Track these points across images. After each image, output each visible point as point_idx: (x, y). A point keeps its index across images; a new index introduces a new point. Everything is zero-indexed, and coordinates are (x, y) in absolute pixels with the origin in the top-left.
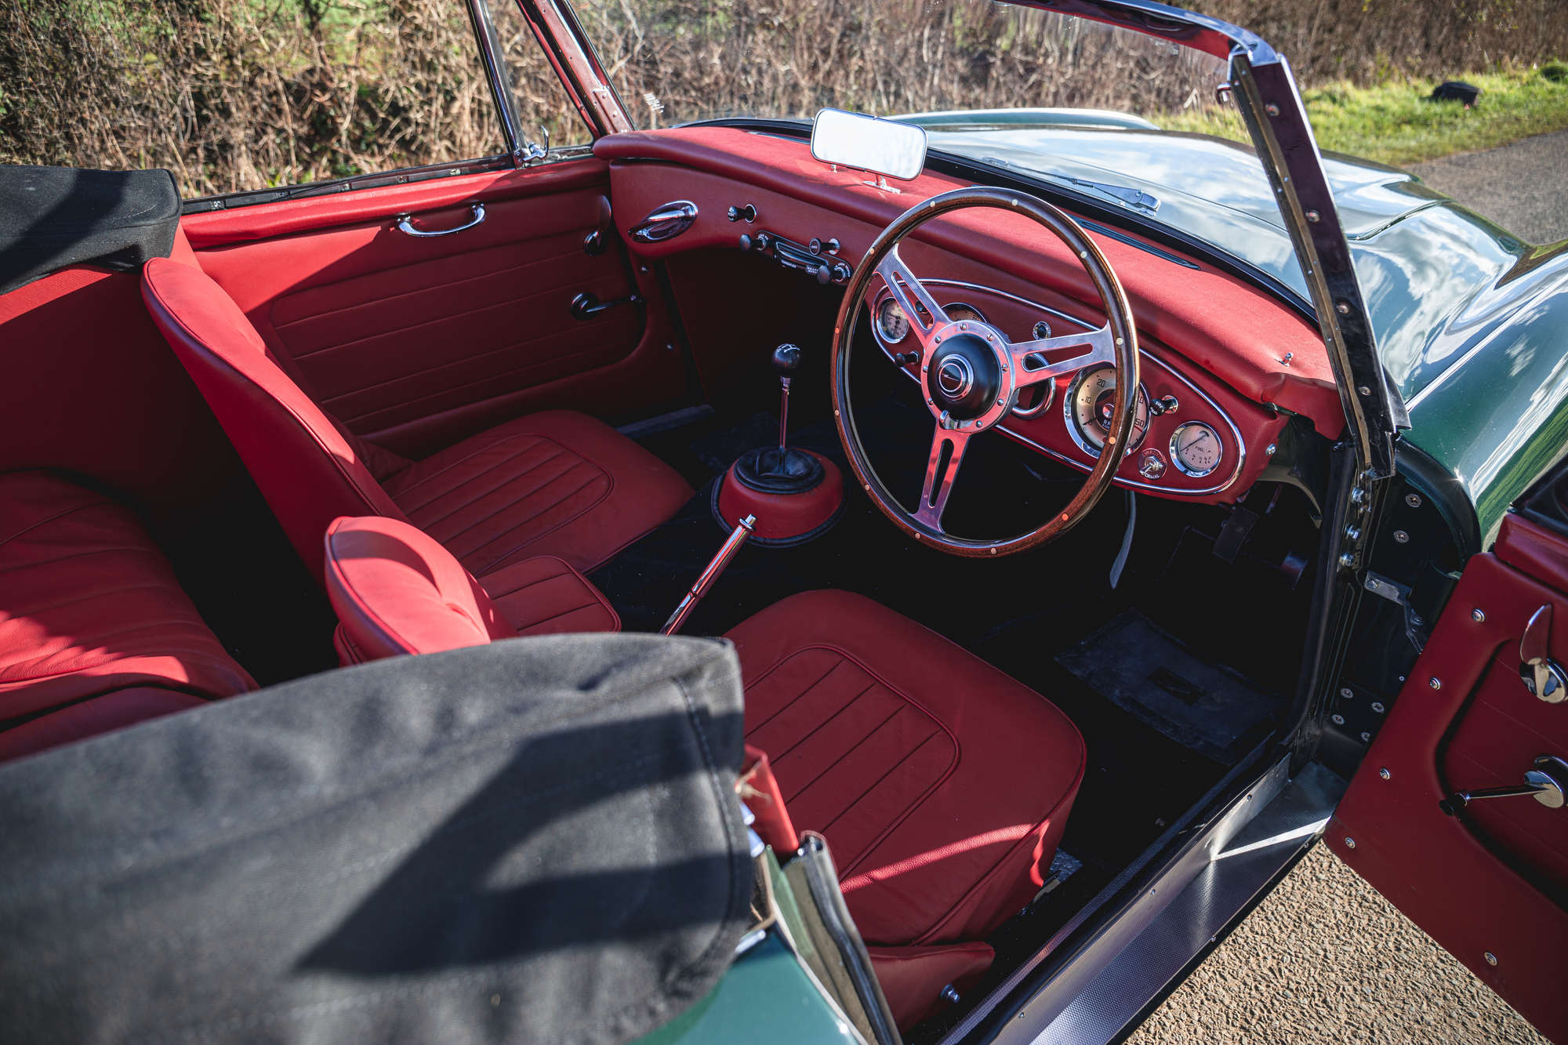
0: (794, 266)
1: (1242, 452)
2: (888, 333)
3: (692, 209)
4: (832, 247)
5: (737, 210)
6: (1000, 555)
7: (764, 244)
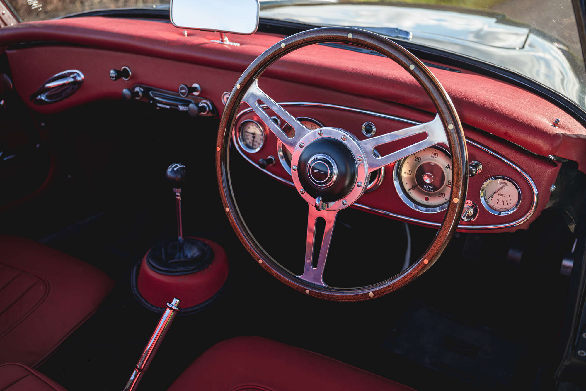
0: (168, 107)
1: (536, 191)
2: (247, 146)
3: (79, 75)
4: (195, 89)
5: (117, 71)
6: (377, 297)
7: (140, 94)
